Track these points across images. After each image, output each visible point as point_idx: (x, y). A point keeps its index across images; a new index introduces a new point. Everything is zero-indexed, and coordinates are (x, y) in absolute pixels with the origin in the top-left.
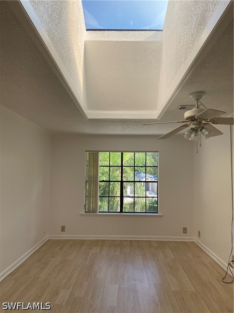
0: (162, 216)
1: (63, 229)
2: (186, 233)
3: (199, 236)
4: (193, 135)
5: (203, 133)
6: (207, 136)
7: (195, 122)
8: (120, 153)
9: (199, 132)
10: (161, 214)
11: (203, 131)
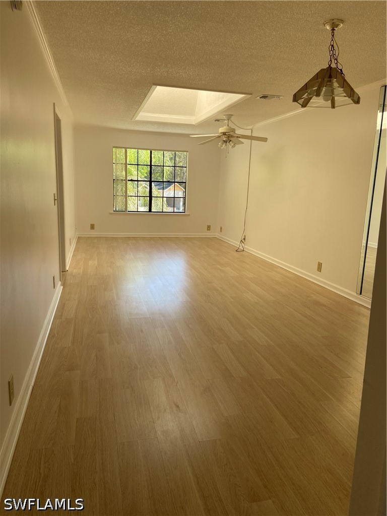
0: (189, 215)
1: (92, 227)
2: (210, 230)
3: (221, 231)
4: (224, 145)
5: (230, 145)
6: (233, 147)
7: (226, 136)
8: (149, 151)
9: (228, 143)
10: (188, 214)
11: (231, 143)
